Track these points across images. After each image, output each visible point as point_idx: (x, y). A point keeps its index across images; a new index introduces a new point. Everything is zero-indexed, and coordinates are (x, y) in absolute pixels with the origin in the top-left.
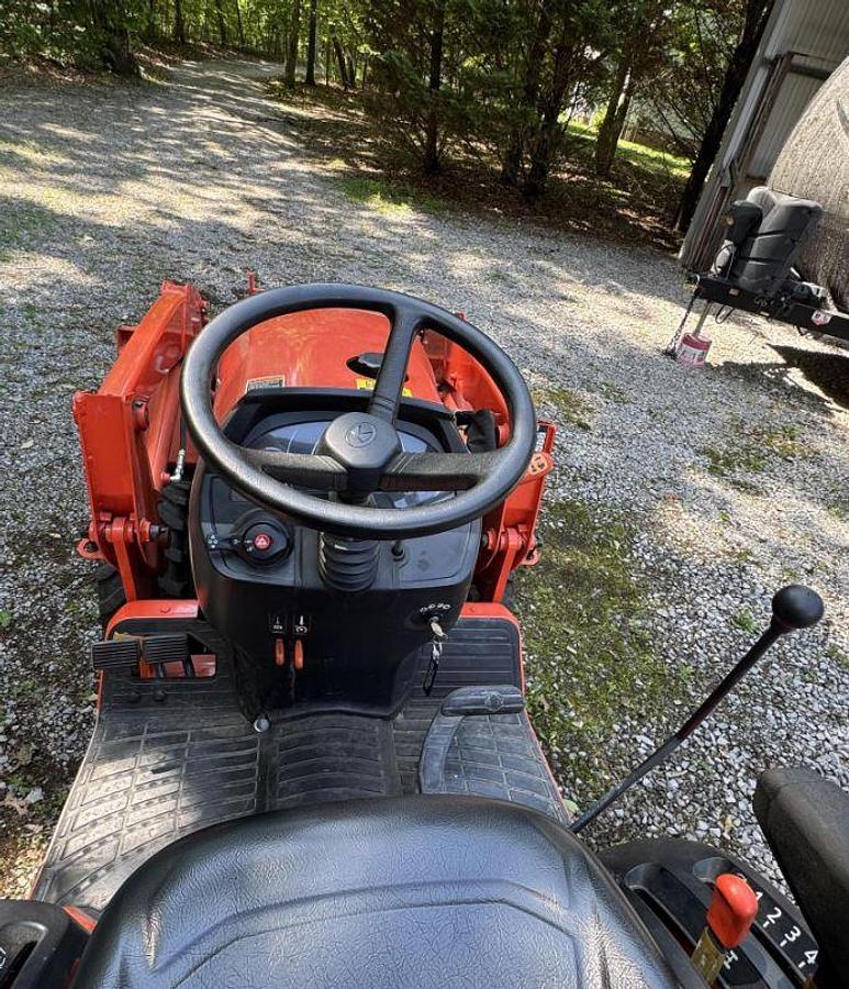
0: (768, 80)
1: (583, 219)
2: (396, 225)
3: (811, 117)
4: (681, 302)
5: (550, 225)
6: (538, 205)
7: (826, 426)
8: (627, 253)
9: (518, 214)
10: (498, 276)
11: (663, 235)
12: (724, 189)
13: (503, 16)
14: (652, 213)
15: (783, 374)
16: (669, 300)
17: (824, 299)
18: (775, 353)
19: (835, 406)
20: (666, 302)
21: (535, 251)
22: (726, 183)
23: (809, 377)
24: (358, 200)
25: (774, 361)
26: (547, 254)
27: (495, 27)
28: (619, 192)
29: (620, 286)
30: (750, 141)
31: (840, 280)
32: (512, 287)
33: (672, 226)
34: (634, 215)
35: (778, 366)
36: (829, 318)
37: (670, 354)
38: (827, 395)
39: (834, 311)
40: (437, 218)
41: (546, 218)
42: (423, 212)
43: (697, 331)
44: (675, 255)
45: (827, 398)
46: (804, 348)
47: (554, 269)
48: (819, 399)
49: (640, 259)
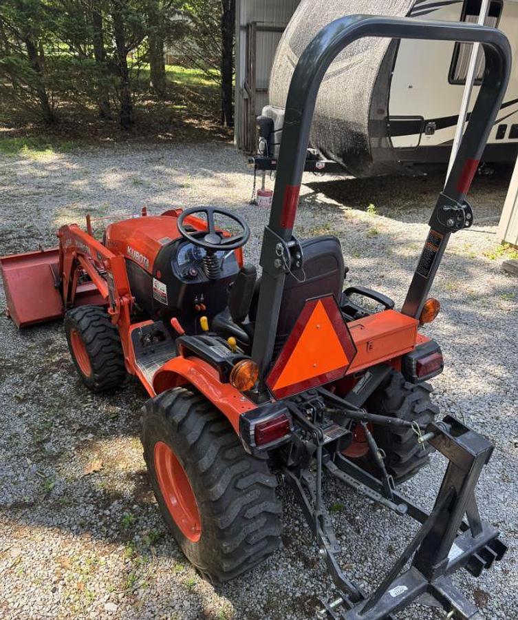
0: (247, 36)
1: (166, 132)
2: (50, 164)
3: (278, 64)
4: (248, 172)
5: (148, 141)
6: (134, 129)
7: (342, 219)
8: (203, 148)
9: (124, 138)
10: (137, 183)
11: (220, 131)
12: (246, 100)
13: (80, 27)
14: (206, 118)
15: (315, 198)
16: (240, 172)
17: (318, 155)
18: (307, 187)
19: (344, 207)
20: (239, 174)
21: (150, 162)
22: (246, 96)
23: (328, 196)
24: (13, 154)
25: (308, 192)
26: (158, 161)
27: (76, 34)
28: (179, 107)
29: (210, 171)
30: (250, 72)
31: (322, 144)
32: (149, 188)
33: (223, 124)
34: (196, 122)
35: (311, 194)
36: (324, 164)
37: (254, 203)
38: (339, 203)
39: (325, 160)
40: (74, 154)
41: (143, 137)
42: (62, 152)
43: (263, 187)
44: (232, 142)
45: (339, 205)
46: (321, 181)
47: (167, 170)
48: (336, 206)
49: (212, 149)
